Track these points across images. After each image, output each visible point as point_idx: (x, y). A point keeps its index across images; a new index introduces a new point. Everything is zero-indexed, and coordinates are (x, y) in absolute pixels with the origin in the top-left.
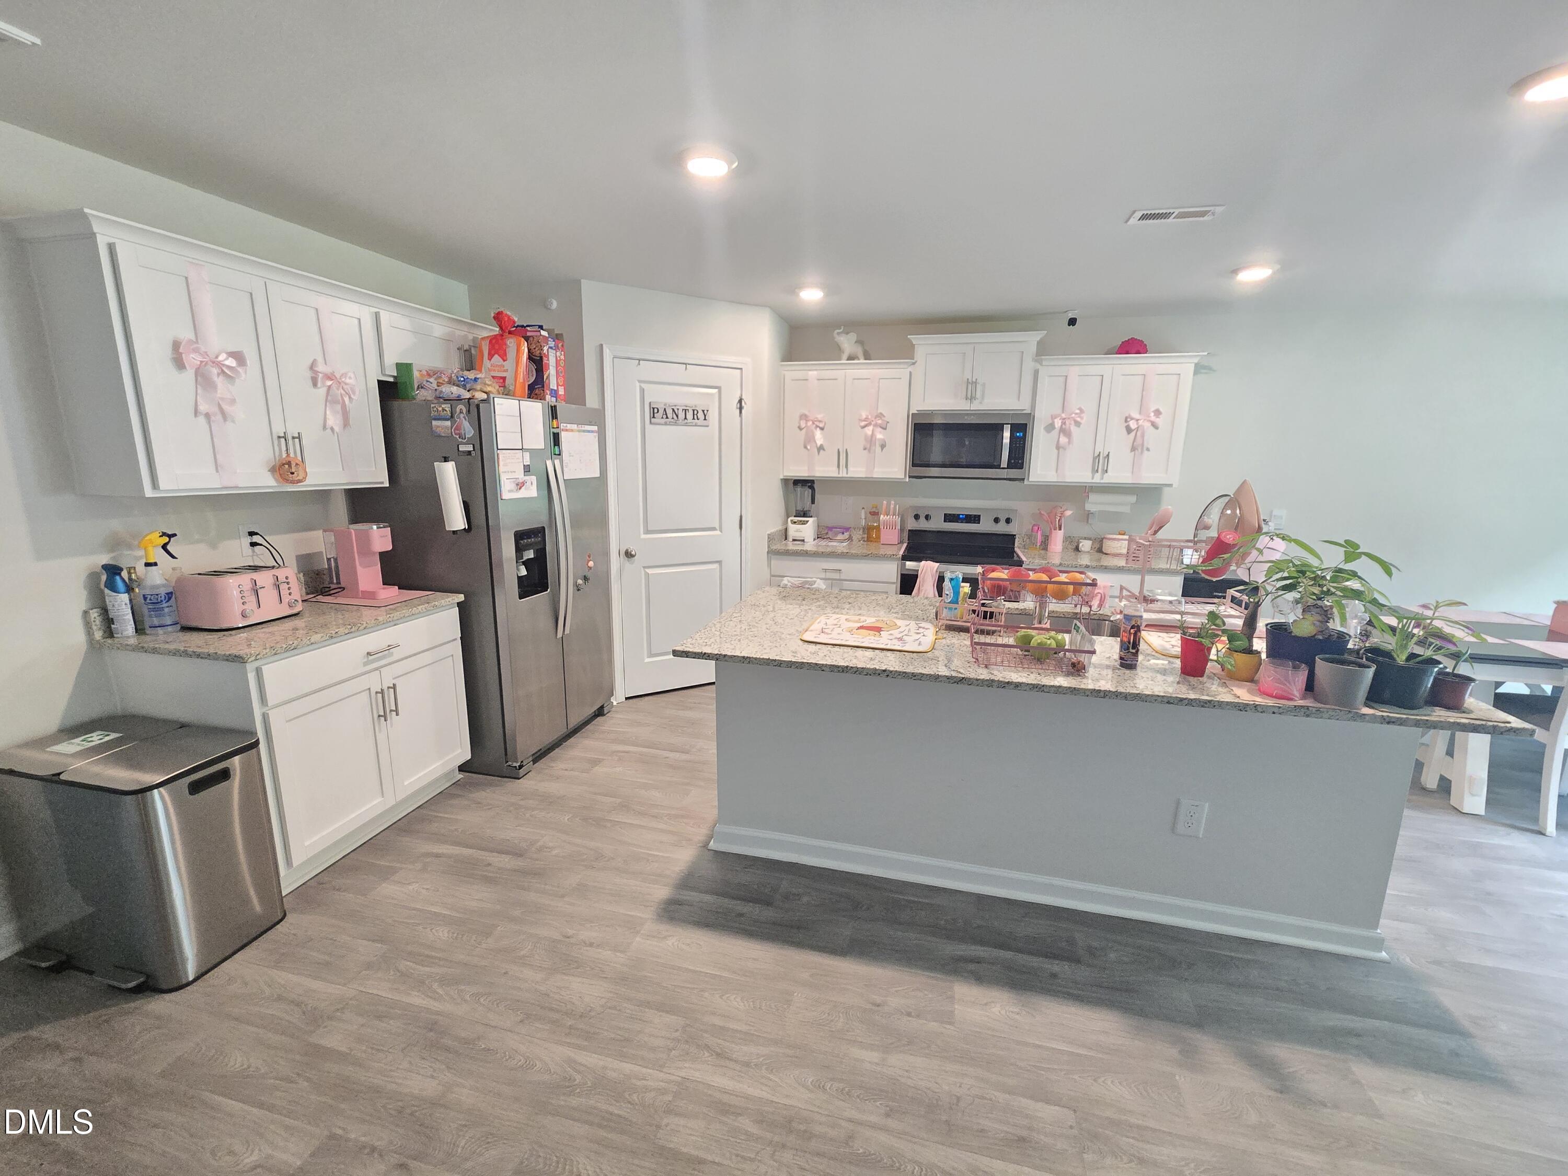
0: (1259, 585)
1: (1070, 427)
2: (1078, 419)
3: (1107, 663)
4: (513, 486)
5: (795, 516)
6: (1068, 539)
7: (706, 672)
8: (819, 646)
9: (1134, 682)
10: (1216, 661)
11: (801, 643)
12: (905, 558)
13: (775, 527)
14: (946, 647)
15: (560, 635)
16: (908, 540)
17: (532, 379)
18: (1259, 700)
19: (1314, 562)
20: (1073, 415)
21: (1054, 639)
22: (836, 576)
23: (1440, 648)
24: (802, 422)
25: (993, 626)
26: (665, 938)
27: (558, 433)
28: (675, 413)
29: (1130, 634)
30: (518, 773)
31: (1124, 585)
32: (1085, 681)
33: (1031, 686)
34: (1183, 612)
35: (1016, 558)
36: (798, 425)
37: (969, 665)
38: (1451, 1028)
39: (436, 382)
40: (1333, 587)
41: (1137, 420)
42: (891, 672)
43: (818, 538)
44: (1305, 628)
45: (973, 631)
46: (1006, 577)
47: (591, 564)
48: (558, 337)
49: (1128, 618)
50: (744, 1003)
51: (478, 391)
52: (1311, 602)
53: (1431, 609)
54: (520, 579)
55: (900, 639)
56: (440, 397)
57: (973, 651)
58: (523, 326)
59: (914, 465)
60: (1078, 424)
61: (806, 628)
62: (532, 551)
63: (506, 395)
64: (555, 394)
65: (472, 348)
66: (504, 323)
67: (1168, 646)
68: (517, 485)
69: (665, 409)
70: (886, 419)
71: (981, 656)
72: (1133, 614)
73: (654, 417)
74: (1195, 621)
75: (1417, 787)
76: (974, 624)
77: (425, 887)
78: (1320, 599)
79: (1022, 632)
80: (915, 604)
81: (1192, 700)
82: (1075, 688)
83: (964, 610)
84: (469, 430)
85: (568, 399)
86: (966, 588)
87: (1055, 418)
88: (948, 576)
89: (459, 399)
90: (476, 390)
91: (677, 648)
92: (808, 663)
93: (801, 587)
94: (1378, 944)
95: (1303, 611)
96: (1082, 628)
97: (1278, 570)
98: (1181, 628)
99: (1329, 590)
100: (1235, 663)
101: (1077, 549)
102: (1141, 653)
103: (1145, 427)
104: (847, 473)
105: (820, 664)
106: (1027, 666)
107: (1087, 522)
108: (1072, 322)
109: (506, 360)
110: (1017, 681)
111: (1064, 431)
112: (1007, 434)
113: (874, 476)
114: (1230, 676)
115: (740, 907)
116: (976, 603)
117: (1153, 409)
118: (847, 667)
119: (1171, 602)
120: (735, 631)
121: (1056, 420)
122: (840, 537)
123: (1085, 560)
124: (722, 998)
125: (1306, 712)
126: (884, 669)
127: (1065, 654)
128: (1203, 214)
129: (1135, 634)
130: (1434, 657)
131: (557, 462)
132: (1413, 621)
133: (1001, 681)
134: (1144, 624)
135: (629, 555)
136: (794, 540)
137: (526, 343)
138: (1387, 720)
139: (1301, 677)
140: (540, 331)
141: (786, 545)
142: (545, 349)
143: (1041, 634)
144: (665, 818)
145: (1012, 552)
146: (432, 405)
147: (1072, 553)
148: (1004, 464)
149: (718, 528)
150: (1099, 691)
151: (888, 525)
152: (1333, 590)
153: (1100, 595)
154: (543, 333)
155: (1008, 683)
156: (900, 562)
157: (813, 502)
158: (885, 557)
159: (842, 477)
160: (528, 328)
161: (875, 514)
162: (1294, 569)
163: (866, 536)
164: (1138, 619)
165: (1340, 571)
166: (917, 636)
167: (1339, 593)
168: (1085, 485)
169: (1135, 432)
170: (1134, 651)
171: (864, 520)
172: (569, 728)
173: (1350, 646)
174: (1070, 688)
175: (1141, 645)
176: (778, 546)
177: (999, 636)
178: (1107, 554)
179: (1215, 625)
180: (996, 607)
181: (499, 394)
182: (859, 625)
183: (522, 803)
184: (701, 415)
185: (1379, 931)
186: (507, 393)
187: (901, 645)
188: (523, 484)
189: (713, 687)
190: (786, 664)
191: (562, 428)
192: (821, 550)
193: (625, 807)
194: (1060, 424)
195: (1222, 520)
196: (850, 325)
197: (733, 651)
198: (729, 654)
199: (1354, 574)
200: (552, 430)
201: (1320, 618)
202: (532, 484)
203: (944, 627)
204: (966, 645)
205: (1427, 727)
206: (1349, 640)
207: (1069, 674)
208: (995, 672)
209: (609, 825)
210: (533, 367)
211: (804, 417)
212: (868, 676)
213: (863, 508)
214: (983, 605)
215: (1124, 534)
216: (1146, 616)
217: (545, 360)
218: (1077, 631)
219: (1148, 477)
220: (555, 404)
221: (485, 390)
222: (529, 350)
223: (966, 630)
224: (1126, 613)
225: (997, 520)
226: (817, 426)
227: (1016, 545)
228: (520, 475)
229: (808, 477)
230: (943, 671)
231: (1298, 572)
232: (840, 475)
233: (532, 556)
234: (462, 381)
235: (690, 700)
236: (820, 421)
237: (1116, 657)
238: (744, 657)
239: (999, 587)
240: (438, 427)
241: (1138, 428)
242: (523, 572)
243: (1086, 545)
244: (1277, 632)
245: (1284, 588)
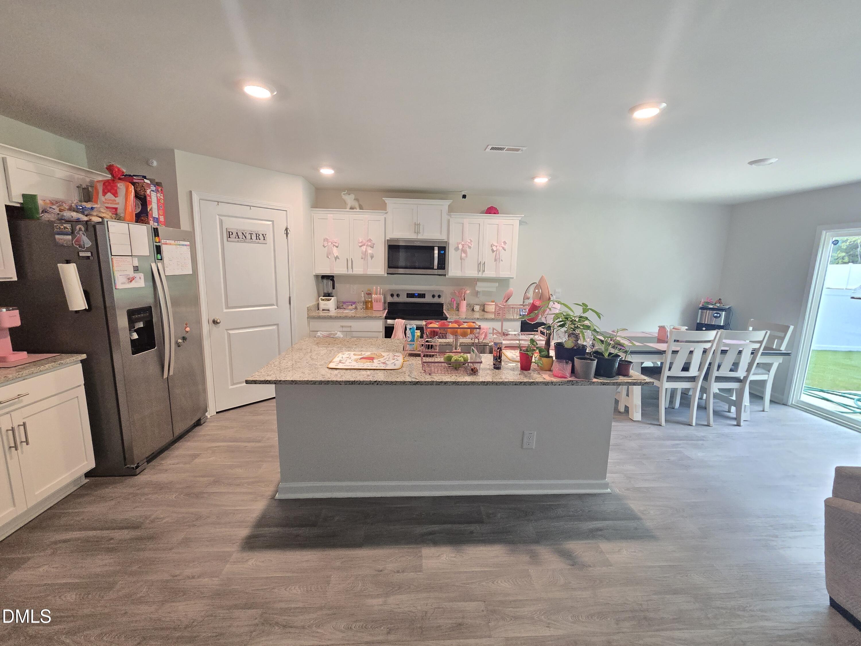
0: (550, 325)
1: (466, 249)
2: (470, 245)
3: (488, 367)
4: (124, 280)
5: (323, 296)
6: (468, 305)
7: (270, 391)
8: (338, 371)
9: (500, 376)
10: (534, 362)
11: (327, 370)
12: (387, 318)
13: (312, 303)
14: (409, 365)
15: (165, 376)
16: (388, 308)
17: (139, 210)
18: (554, 380)
19: (571, 313)
20: (467, 243)
21: (462, 357)
22: (349, 329)
23: (620, 349)
24: (325, 242)
25: (433, 352)
26: (247, 561)
27: (160, 246)
28: (244, 235)
29: (497, 352)
30: (136, 472)
31: (494, 327)
32: (478, 377)
33: (452, 383)
34: (520, 339)
35: (444, 316)
36: (323, 244)
37: (421, 374)
38: (633, 517)
39: (58, 208)
40: (580, 325)
41: (496, 246)
42: (379, 382)
43: (337, 308)
44: (569, 344)
45: (422, 356)
46: (437, 326)
47: (188, 329)
48: (158, 185)
49: (496, 344)
50: (300, 589)
51: (94, 216)
52: (571, 332)
53: (615, 332)
54: (133, 341)
55: (384, 363)
56: (62, 219)
57: (422, 366)
58: (130, 176)
59: (389, 267)
60: (470, 247)
61: (330, 360)
62: (142, 323)
63: (118, 220)
64: (157, 220)
65: (89, 188)
66: (115, 173)
67: (515, 356)
68: (129, 279)
69: (237, 233)
70: (373, 242)
71: (427, 369)
72: (498, 342)
73: (229, 237)
74: (525, 343)
75: (616, 411)
76: (423, 352)
77: (54, 566)
78: (574, 330)
79: (447, 355)
80: (392, 343)
81: (525, 382)
82: (473, 382)
83: (418, 345)
84: (87, 243)
85: (167, 224)
86: (418, 333)
87: (459, 244)
88: (408, 327)
89: (78, 221)
90: (92, 215)
91: (248, 379)
92: (331, 381)
93: (328, 336)
94: (606, 486)
95: (568, 336)
96: (476, 351)
97: (557, 318)
98: (519, 347)
99: (577, 326)
100: (543, 363)
101: (473, 310)
102: (503, 361)
103: (500, 250)
104: (353, 272)
105: (339, 381)
106: (450, 372)
107: (477, 296)
108: (464, 196)
109: (117, 197)
110: (445, 381)
111: (464, 251)
112: (436, 252)
113: (368, 273)
114: (542, 369)
115: (295, 531)
116: (423, 340)
117: (503, 241)
118: (355, 381)
119: (515, 335)
120: (287, 366)
121: (459, 245)
122: (350, 307)
123: (477, 315)
124: (286, 590)
125: (571, 383)
126: (375, 380)
127: (468, 364)
128: (517, 150)
129: (499, 352)
130: (618, 354)
131: (160, 265)
132: (610, 338)
133: (438, 382)
134: (504, 346)
135: (215, 322)
136: (323, 310)
137: (133, 187)
138: (603, 383)
139: (569, 367)
140: (143, 180)
141: (318, 313)
142: (148, 192)
143: (457, 355)
144: (246, 485)
145: (442, 313)
146: (55, 225)
147: (470, 312)
148: (436, 267)
149: (275, 303)
150: (485, 382)
151: (377, 301)
152: (579, 326)
153: (484, 333)
154: (146, 181)
155: (441, 382)
156: (384, 320)
157: (334, 288)
158: (376, 318)
159: (350, 274)
160: (135, 177)
161: (370, 294)
162: (563, 317)
163: (365, 306)
164: (500, 344)
165: (581, 317)
166: (394, 361)
167: (581, 327)
168: (475, 278)
169: (495, 252)
170: (499, 360)
171: (363, 298)
172: (174, 436)
173: (587, 351)
174: (471, 382)
175: (502, 357)
176: (315, 314)
177: (436, 357)
178: (487, 312)
179: (533, 345)
180: (434, 342)
181: (112, 218)
182: (361, 357)
183: (138, 492)
184: (261, 237)
185: (606, 480)
186: (118, 217)
187: (385, 366)
188: (133, 279)
189: (274, 400)
190: (318, 382)
191: (162, 242)
192: (339, 315)
193: (217, 482)
194: (461, 247)
195: (534, 295)
196: (350, 190)
197: (286, 378)
198: (283, 379)
199: (587, 318)
200: (155, 244)
201: (575, 339)
202: (140, 278)
203: (408, 355)
204: (419, 363)
205: (618, 385)
206: (586, 349)
207: (471, 374)
208: (435, 377)
209: (205, 495)
210: (139, 203)
211: (326, 240)
212: (367, 385)
213: (363, 291)
214: (427, 341)
215: (494, 302)
216: (504, 342)
217: (148, 198)
218: (473, 352)
219: (504, 274)
220: (157, 227)
221: (100, 215)
222: (135, 191)
223: (419, 355)
224: (495, 341)
225: (433, 296)
226: (334, 245)
227: (444, 309)
228: (131, 273)
229: (330, 274)
230: (408, 379)
231: (565, 318)
232: (349, 273)
233: (142, 326)
234: (81, 209)
235: (261, 409)
236: (335, 243)
237: (492, 364)
238: (292, 381)
239: (434, 331)
240: (60, 239)
241: (497, 250)
242: (135, 336)
243: (477, 308)
244: (559, 346)
245: (561, 326)
